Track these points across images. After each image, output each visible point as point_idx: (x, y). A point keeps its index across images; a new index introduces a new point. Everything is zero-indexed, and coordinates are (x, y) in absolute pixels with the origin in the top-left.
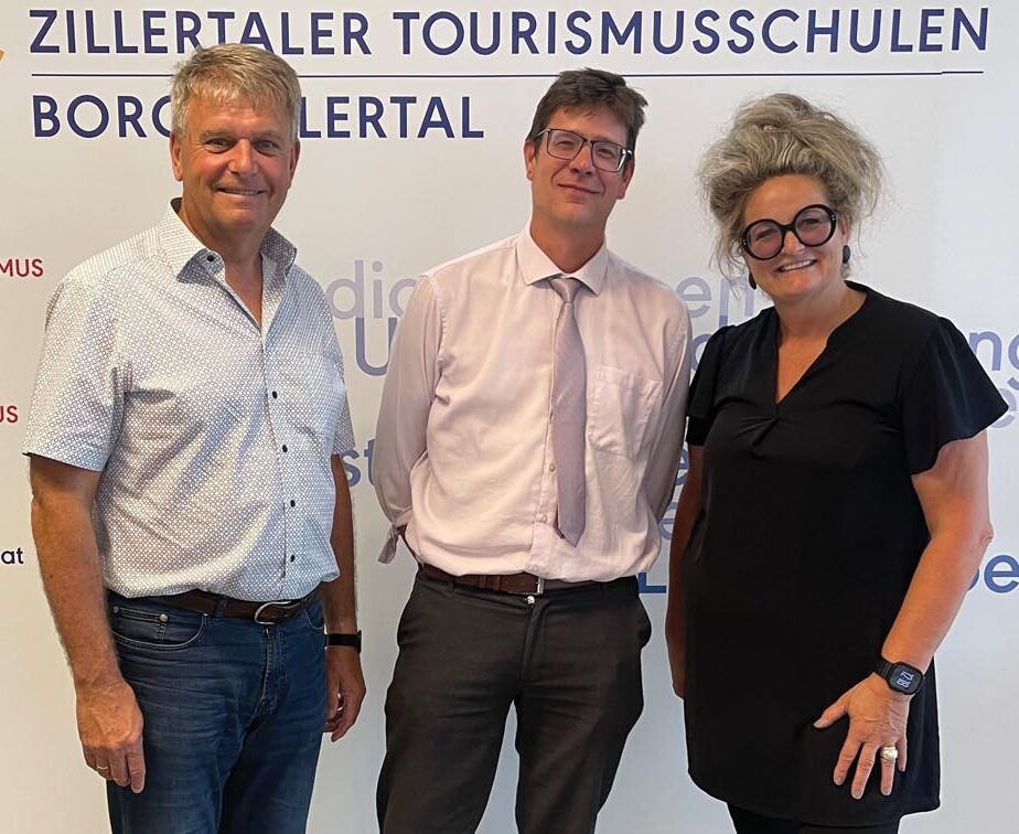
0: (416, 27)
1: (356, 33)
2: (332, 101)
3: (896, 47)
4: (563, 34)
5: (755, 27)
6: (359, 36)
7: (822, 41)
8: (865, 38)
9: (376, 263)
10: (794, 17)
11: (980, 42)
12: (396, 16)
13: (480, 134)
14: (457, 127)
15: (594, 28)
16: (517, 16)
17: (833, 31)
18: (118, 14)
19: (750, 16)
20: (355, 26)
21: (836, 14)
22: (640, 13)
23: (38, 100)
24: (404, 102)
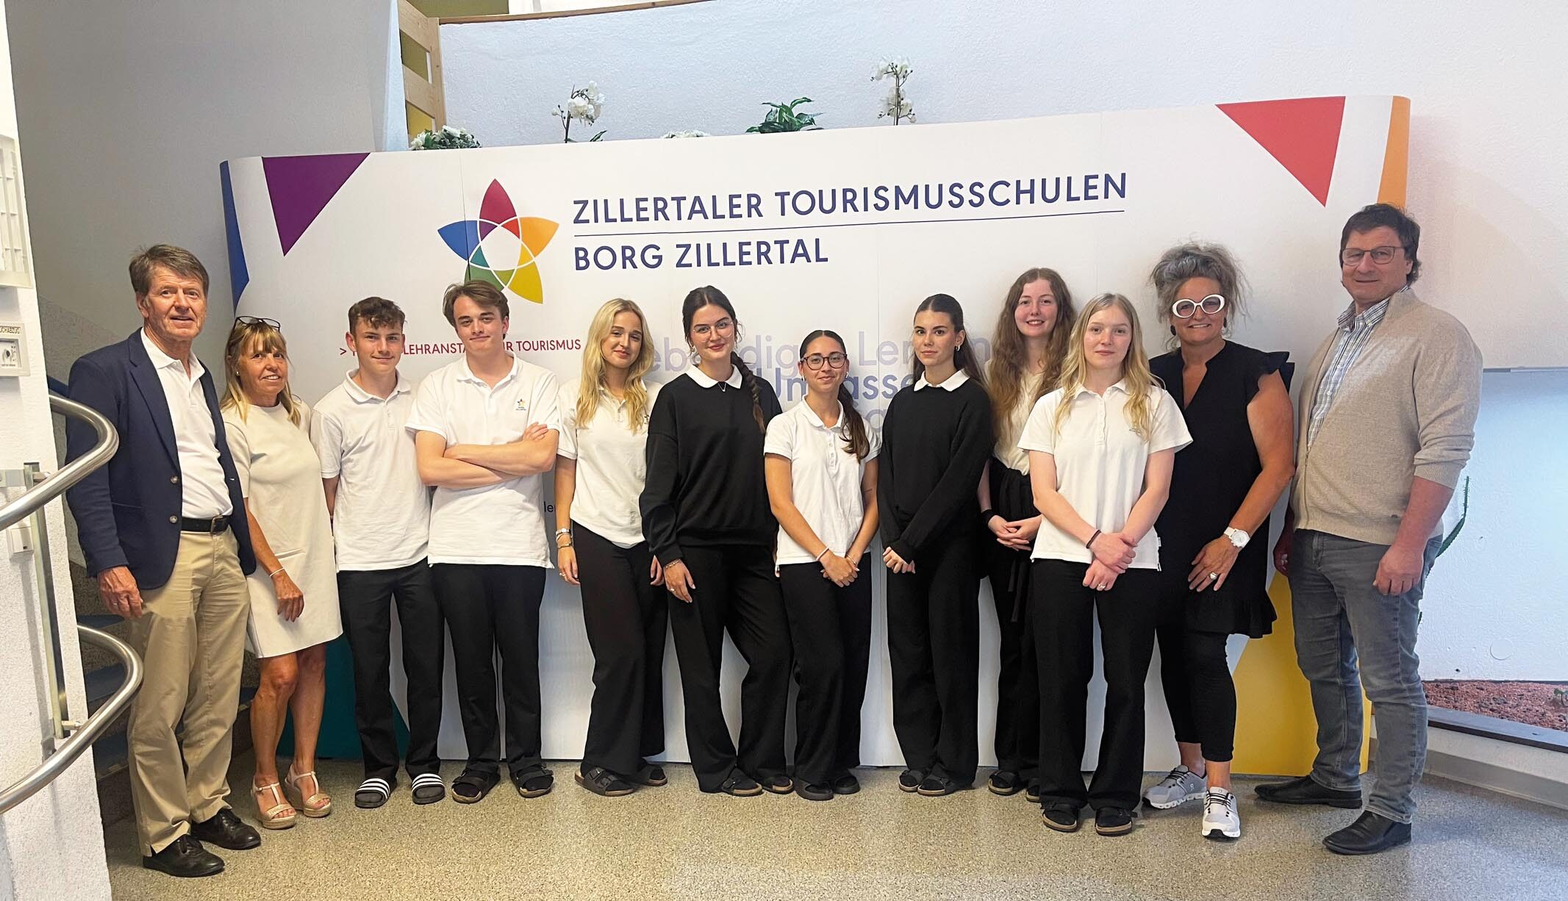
0: (788, 200)
1: (754, 205)
2: (741, 244)
3: (1070, 198)
4: (872, 200)
5: (985, 192)
6: (756, 207)
7: (1025, 198)
8: (1050, 195)
9: (769, 337)
10: (1008, 185)
11: (1122, 194)
12: (777, 194)
13: (826, 260)
14: (812, 257)
15: (890, 196)
16: (845, 191)
17: (1031, 192)
18: (622, 201)
19: (981, 186)
20: (754, 201)
21: (1032, 181)
22: (917, 186)
23: (577, 250)
24: (782, 243)
